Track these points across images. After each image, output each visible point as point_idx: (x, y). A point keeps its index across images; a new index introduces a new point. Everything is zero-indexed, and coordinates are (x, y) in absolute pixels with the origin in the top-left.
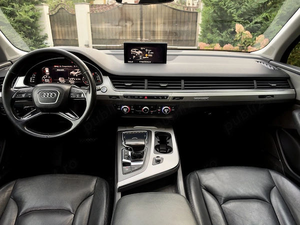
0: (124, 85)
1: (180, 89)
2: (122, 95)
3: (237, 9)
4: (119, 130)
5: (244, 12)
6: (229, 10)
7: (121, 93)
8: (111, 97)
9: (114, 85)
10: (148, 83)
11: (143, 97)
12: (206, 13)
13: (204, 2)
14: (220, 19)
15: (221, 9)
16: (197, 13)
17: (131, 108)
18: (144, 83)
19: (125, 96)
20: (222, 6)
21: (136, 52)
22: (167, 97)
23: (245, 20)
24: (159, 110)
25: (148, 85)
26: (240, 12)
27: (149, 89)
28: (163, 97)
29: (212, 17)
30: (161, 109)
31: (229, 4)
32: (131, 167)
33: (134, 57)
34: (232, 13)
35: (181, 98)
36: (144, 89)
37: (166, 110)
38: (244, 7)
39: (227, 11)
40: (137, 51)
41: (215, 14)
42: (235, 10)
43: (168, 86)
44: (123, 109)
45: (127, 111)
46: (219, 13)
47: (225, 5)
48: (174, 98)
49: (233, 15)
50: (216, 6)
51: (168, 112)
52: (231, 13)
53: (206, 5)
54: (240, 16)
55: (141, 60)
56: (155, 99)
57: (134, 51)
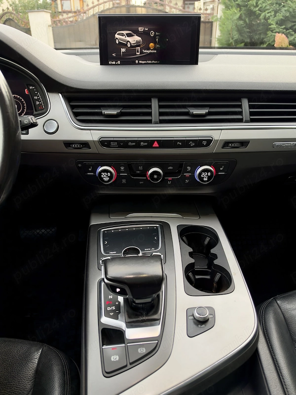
0: (100, 114)
1: (240, 121)
2: (96, 138)
3: (276, 12)
4: (94, 221)
5: (286, 17)
6: (263, 14)
7: (93, 134)
8: (68, 144)
9: (76, 115)
10: (160, 107)
11: (150, 143)
12: (228, 19)
13: (225, 3)
14: (248, 30)
15: (251, 13)
16: (212, 23)
17: (118, 171)
18: (150, 107)
19: (105, 143)
20: (252, 8)
21: (128, 39)
22: (209, 142)
23: (287, 29)
24: (187, 175)
25: (161, 114)
26: (280, 16)
27: (162, 122)
28: (199, 143)
29: (237, 26)
30: (193, 171)
31: (264, 5)
32: (127, 348)
33: (123, 50)
34: (269, 18)
35: (244, 143)
36: (149, 122)
37: (204, 175)
38: (286, 8)
39: (260, 15)
40: (129, 35)
41: (241, 22)
42: (273, 13)
43: (209, 114)
44: (100, 173)
45: (111, 177)
46: (247, 20)
47: (257, 6)
48: (227, 143)
49: (269, 21)
50: (243, 9)
51: (209, 178)
52: (266, 19)
53: (227, 7)
54: (280, 23)
55: (139, 58)
56: (179, 147)
57: (121, 36)
